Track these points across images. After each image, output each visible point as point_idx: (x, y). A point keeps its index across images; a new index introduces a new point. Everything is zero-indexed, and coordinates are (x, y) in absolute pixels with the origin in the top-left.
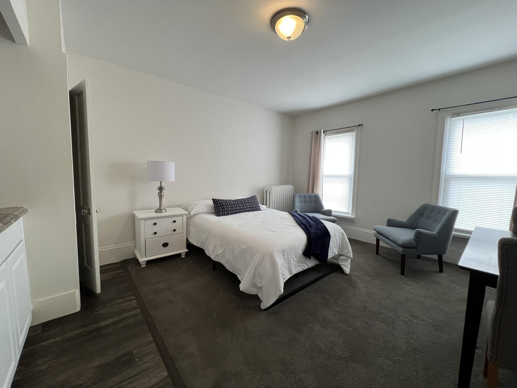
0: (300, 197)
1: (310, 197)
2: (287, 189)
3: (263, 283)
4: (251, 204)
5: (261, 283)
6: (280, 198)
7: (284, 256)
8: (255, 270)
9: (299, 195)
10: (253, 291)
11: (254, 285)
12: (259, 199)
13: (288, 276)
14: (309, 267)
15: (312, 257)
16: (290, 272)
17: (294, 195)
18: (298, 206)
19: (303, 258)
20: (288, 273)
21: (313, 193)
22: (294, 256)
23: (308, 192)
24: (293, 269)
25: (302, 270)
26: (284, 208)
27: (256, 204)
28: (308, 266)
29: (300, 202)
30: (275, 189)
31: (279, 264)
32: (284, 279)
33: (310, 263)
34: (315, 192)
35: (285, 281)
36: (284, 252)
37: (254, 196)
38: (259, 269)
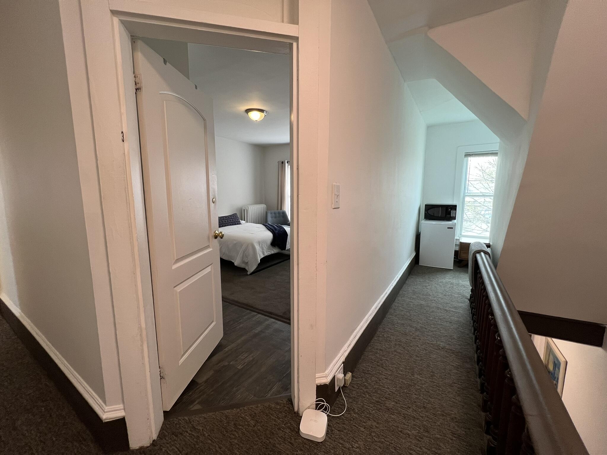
0: (271, 213)
1: (279, 213)
2: (260, 208)
3: (248, 259)
4: (234, 219)
5: (247, 260)
6: (256, 215)
7: (259, 245)
8: (243, 253)
9: (271, 212)
10: (243, 266)
11: (244, 262)
12: (239, 216)
13: (262, 256)
14: (275, 253)
15: (276, 246)
16: (263, 254)
17: (266, 212)
18: (270, 221)
19: (271, 247)
20: (262, 255)
21: (281, 210)
22: (265, 245)
23: (278, 210)
24: (265, 252)
25: (270, 254)
26: (259, 222)
27: (237, 220)
28: (274, 251)
29: (272, 218)
30: (251, 208)
31: (257, 250)
32: (260, 257)
33: (275, 251)
34: (283, 209)
35: (261, 258)
36: (259, 243)
37: (235, 214)
38: (245, 252)
